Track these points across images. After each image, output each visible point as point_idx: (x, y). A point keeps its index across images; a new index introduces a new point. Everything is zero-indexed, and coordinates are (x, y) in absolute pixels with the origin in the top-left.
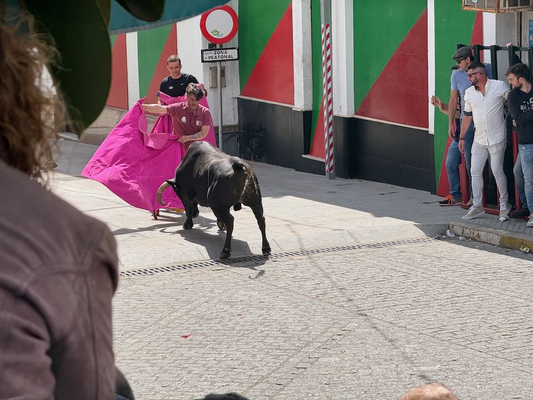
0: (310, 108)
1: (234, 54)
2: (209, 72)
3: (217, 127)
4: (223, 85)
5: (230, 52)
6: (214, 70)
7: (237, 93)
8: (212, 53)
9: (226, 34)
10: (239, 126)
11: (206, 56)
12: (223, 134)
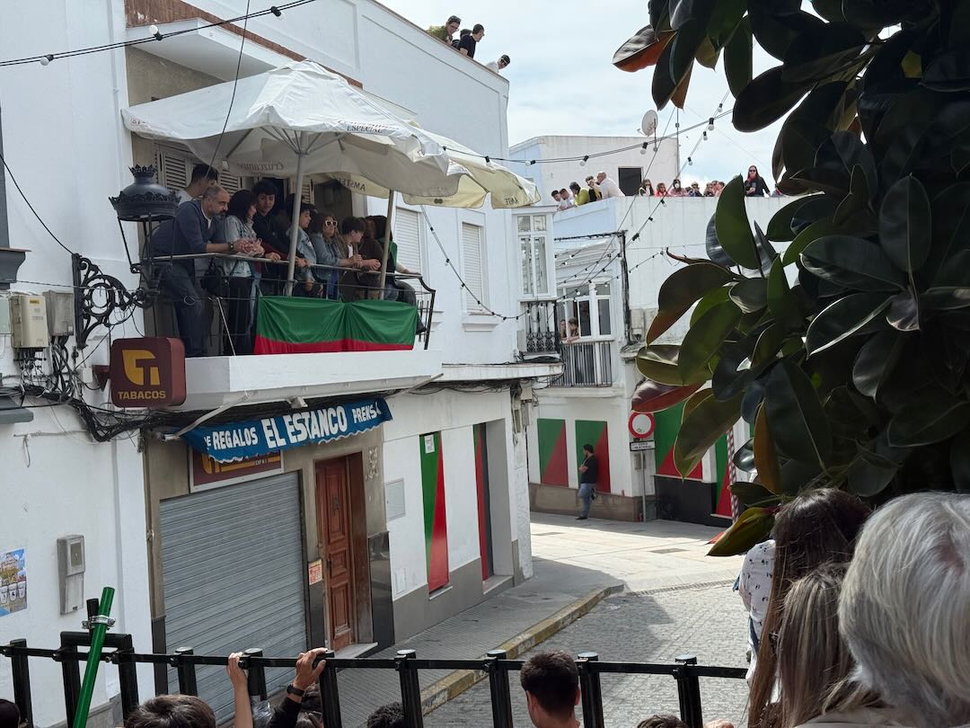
0: (715, 481)
1: (652, 445)
2: (634, 458)
3: (641, 497)
4: (645, 467)
5: (649, 444)
6: (638, 456)
7: (654, 472)
8: (637, 445)
9: (646, 431)
10: (656, 495)
11: (633, 447)
12: (646, 501)
